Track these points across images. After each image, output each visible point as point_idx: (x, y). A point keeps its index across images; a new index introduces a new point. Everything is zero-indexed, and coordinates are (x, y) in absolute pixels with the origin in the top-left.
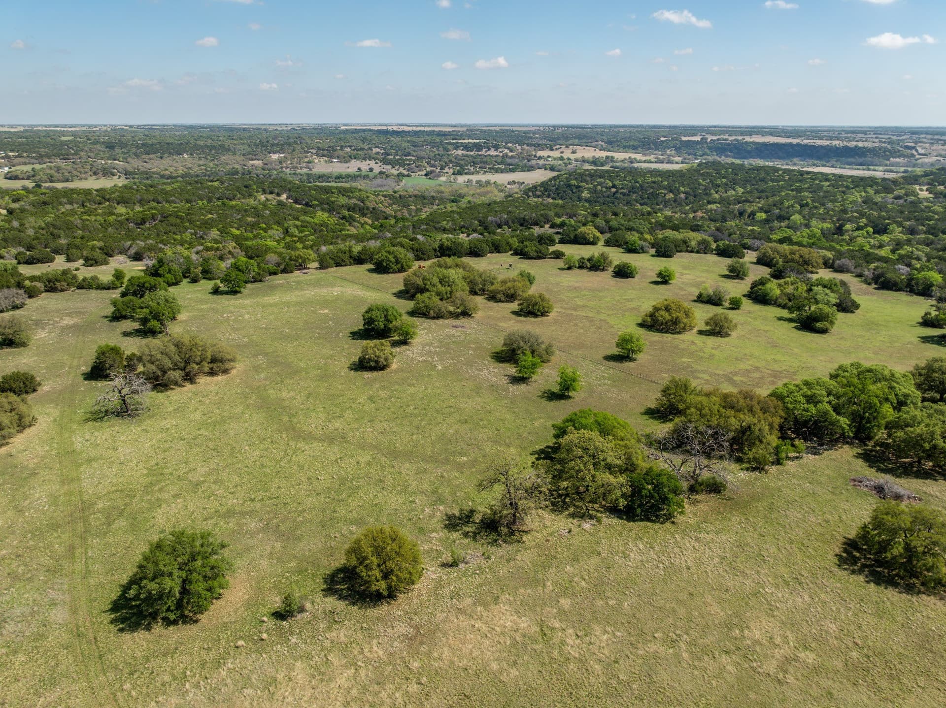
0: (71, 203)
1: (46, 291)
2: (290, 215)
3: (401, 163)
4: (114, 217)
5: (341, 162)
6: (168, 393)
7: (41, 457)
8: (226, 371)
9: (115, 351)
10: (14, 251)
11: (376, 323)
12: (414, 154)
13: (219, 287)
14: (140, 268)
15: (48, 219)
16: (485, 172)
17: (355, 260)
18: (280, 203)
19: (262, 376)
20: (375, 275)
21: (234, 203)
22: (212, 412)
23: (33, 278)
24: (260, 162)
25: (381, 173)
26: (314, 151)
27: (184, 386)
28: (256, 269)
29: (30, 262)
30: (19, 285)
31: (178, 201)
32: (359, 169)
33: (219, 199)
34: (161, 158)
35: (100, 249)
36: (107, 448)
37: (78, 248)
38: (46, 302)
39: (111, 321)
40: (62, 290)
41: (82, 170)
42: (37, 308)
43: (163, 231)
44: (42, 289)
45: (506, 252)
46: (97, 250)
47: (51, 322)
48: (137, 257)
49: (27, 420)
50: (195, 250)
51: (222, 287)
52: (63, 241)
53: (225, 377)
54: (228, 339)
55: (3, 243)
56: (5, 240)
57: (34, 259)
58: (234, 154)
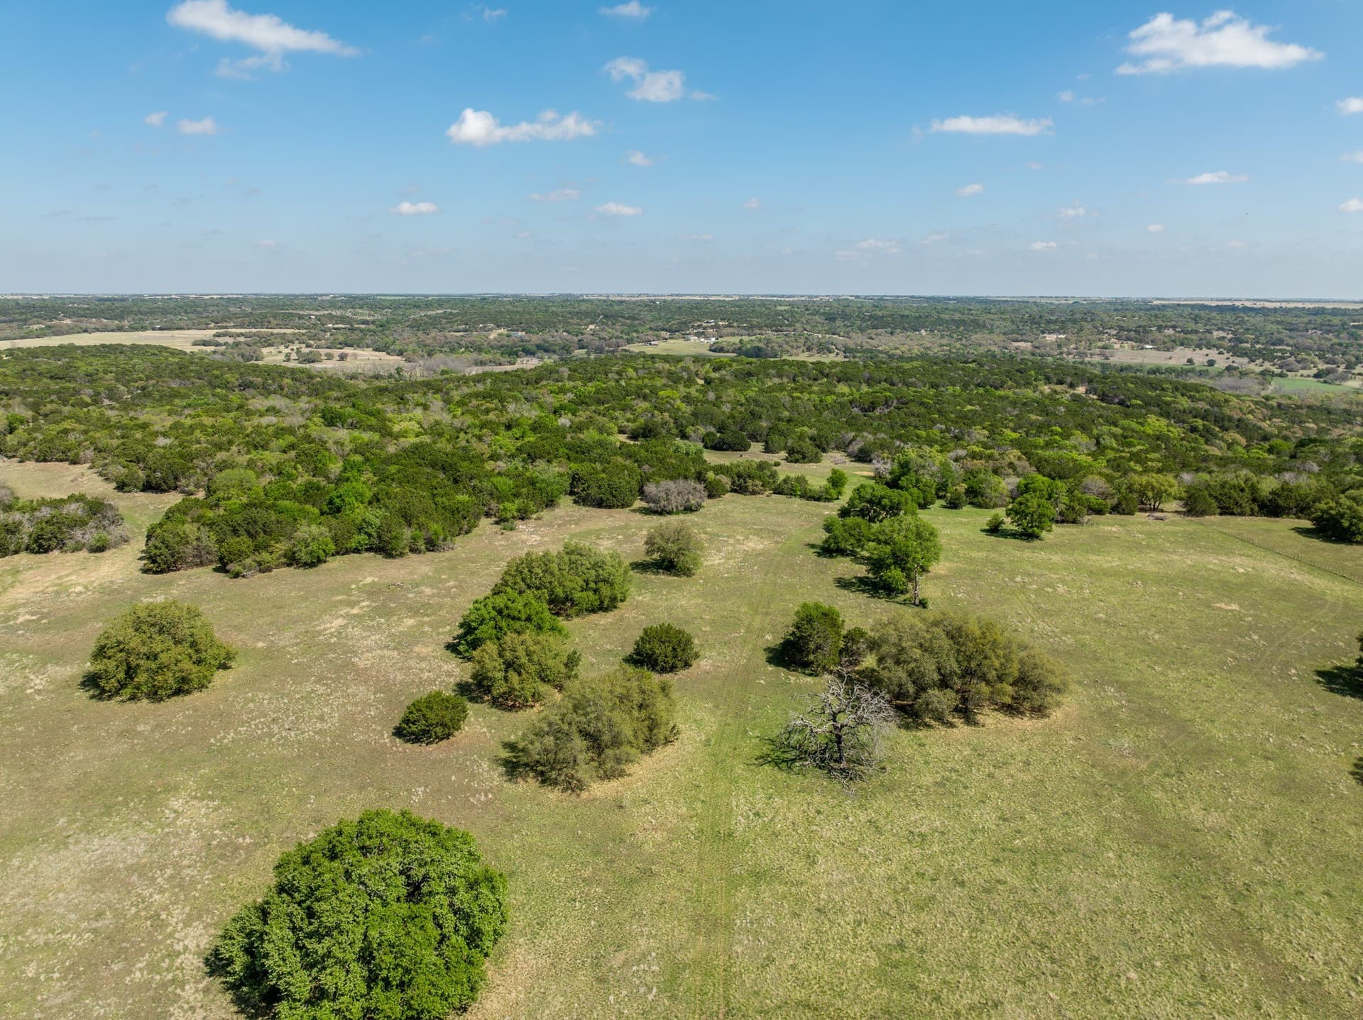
0: (780, 376)
1: (733, 491)
2: (1101, 416)
3: (1266, 356)
4: (833, 397)
5: (1158, 349)
6: (920, 734)
7: (669, 831)
8: (1039, 711)
9: (829, 617)
12: (1291, 342)
13: (1002, 522)
14: (865, 473)
15: (751, 394)
17: (1262, 506)
18: (1076, 398)
19: (1126, 742)
20: (1319, 543)
21: (1001, 393)
22: (1022, 818)
23: (719, 470)
24: (1029, 344)
25: (1229, 368)
26: (1114, 332)
27: (952, 725)
28: (1066, 500)
29: (718, 447)
30: (700, 477)
31: (919, 384)
32: (1190, 361)
33: (979, 385)
34: (892, 333)
35: (812, 438)
36: (795, 852)
37: (782, 434)
38: (729, 507)
39: (819, 555)
40: (754, 493)
41: (794, 344)
42: (716, 514)
43: (900, 423)
44: (728, 487)
46: (807, 440)
47: (731, 541)
48: (863, 457)
49: (662, 732)
50: (953, 454)
51: (1009, 524)
52: (764, 424)
53: (1040, 723)
54: (1032, 631)
55: (692, 419)
56: (695, 415)
57: (725, 443)
58: (991, 332)
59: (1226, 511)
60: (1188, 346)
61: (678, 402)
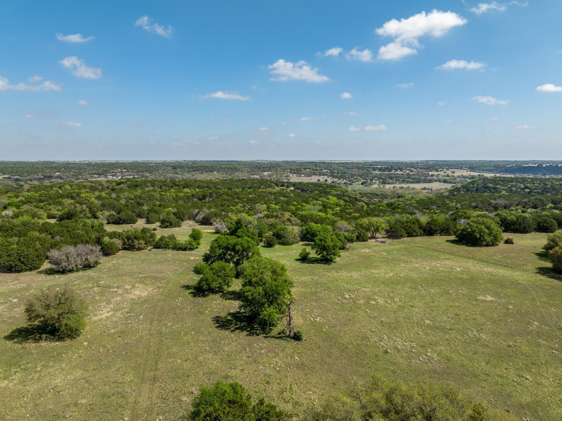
0: (153, 186)
1: (124, 249)
2: (310, 197)
3: (343, 178)
4: (183, 194)
5: (306, 176)
10: (107, 213)
12: (349, 173)
13: (309, 254)
14: (209, 231)
15: (137, 194)
16: (400, 183)
17: (425, 231)
23: (114, 235)
24: (258, 176)
25: (333, 182)
26: (289, 171)
29: (117, 222)
30: (99, 241)
31: (222, 188)
32: (319, 180)
33: (249, 188)
34: (202, 173)
35: (174, 214)
37: (156, 212)
38: (121, 261)
40: (139, 249)
42: (110, 268)
43: (220, 204)
44: (120, 246)
46: (172, 215)
48: (206, 222)
51: (313, 254)
52: (145, 208)
55: (102, 208)
56: (103, 205)
57: (121, 220)
58: (242, 172)
59: (410, 235)
60: (316, 175)
61: (93, 199)
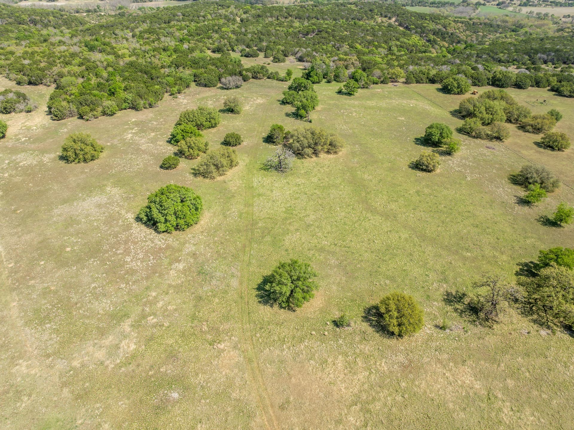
0: (271, 17)
1: (253, 78)
2: (394, 36)
4: (292, 29)
6: (303, 160)
7: (238, 187)
8: (336, 153)
9: (280, 128)
11: (434, 137)
13: (342, 89)
14: (301, 68)
15: (259, 28)
16: (546, 5)
17: (430, 80)
18: (390, 25)
19: (356, 160)
20: (441, 94)
21: (361, 23)
22: (324, 180)
23: (247, 70)
25: (464, 1)
27: (312, 158)
28: (366, 79)
29: (247, 56)
30: (240, 74)
31: (329, 19)
33: (353, 19)
35: (283, 51)
36: (268, 189)
38: (251, 85)
39: (281, 104)
40: (260, 79)
42: (247, 88)
43: (317, 41)
44: (251, 77)
45: (544, 87)
46: (281, 52)
47: (252, 100)
48: (301, 59)
49: (234, 163)
50: (332, 59)
51: (344, 90)
52: (264, 44)
53: (335, 156)
54: (341, 129)
55: (236, 43)
56: (237, 40)
57: (249, 54)
59: (418, 82)
61: (230, 35)
